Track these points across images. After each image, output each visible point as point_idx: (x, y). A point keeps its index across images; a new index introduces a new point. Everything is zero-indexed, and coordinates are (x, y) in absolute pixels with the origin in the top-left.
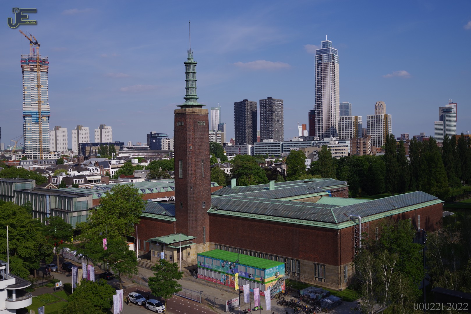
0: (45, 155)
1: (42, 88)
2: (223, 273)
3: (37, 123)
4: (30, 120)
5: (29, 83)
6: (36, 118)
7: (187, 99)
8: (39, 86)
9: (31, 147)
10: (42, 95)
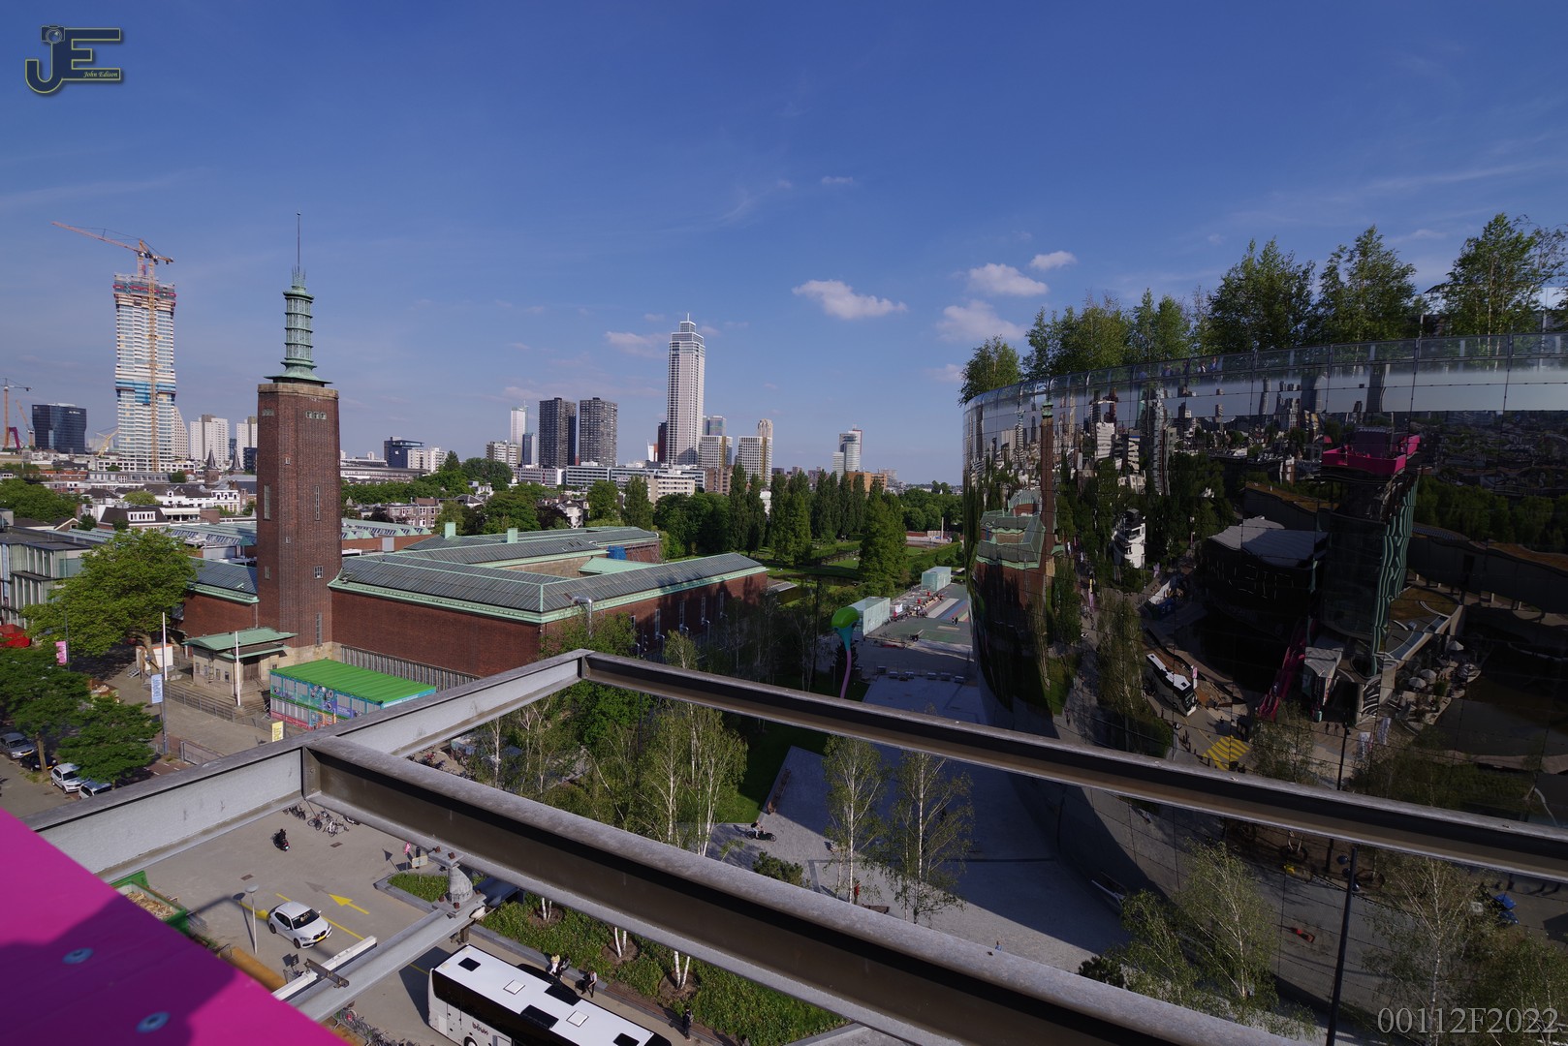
0: (162, 465)
1: (159, 341)
2: (312, 708)
3: (147, 404)
4: (132, 398)
5: (131, 330)
6: (144, 395)
7: (288, 365)
8: (153, 337)
9: (133, 448)
10: (159, 354)
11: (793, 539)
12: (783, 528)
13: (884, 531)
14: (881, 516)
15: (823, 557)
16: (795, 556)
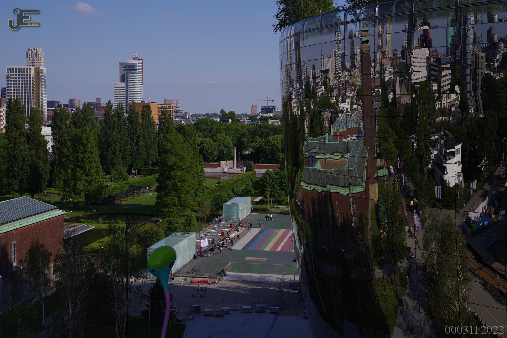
11: (83, 177)
12: (71, 166)
13: (181, 164)
14: (177, 148)
15: (116, 195)
16: (87, 196)
